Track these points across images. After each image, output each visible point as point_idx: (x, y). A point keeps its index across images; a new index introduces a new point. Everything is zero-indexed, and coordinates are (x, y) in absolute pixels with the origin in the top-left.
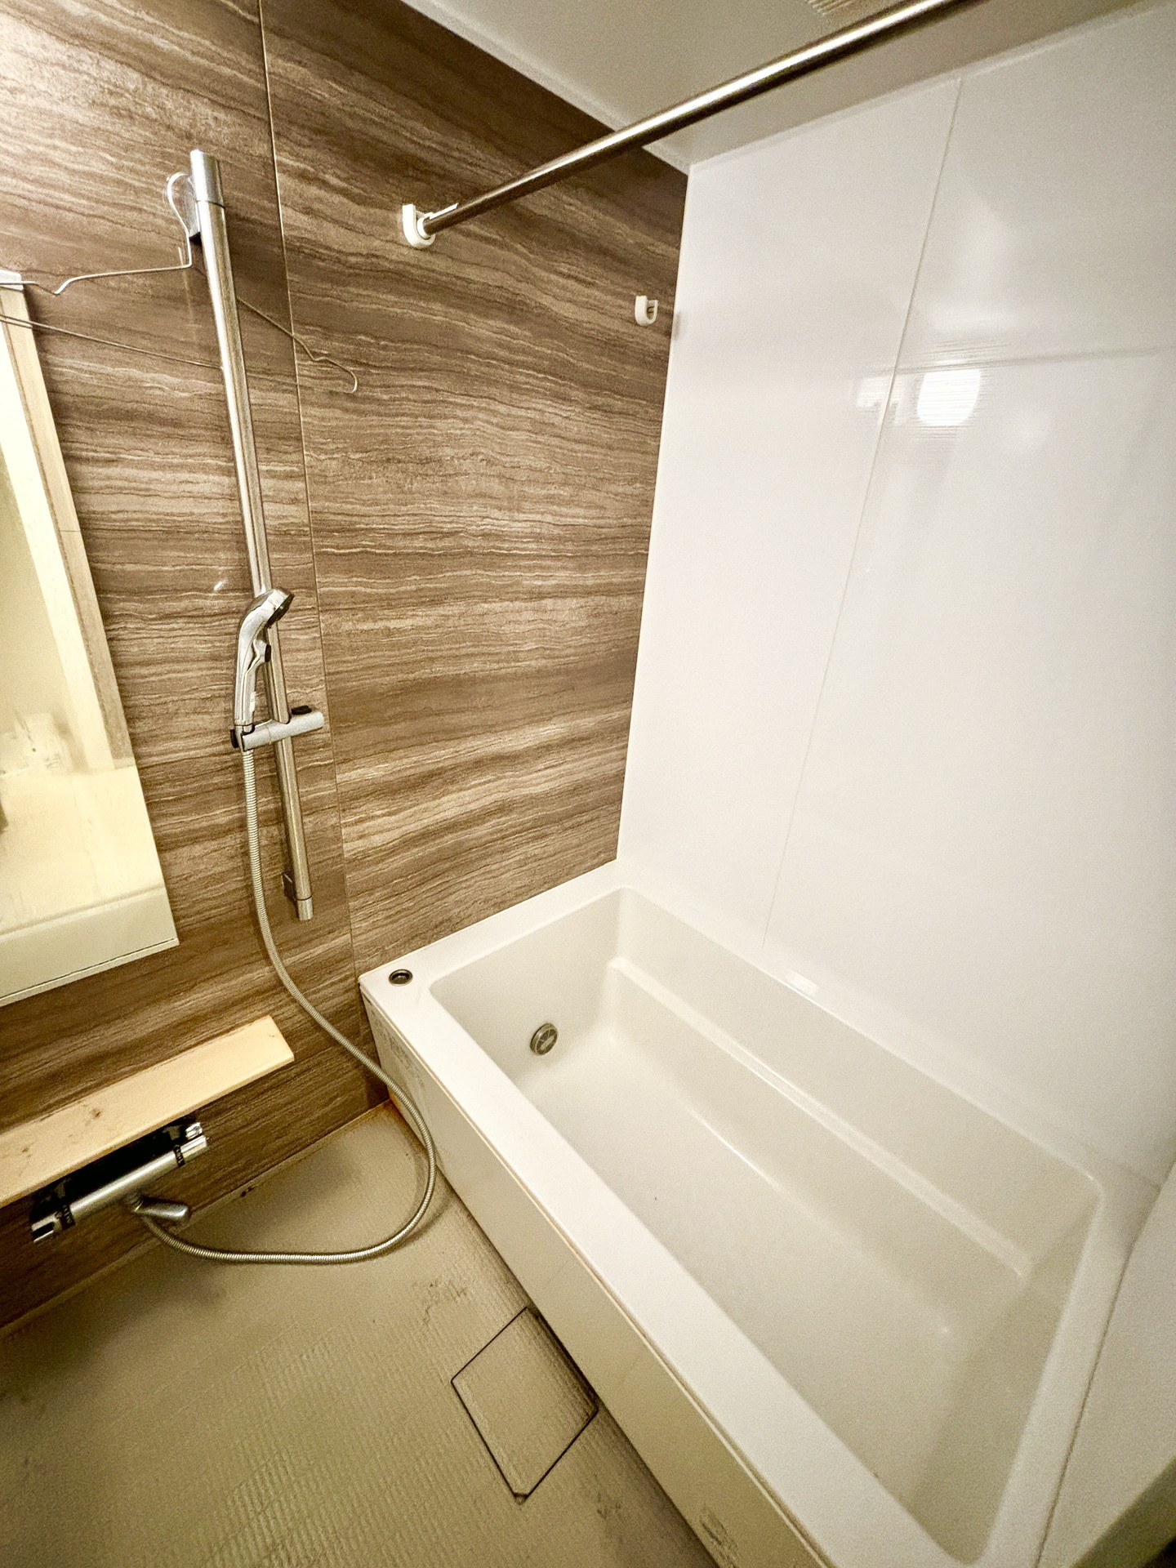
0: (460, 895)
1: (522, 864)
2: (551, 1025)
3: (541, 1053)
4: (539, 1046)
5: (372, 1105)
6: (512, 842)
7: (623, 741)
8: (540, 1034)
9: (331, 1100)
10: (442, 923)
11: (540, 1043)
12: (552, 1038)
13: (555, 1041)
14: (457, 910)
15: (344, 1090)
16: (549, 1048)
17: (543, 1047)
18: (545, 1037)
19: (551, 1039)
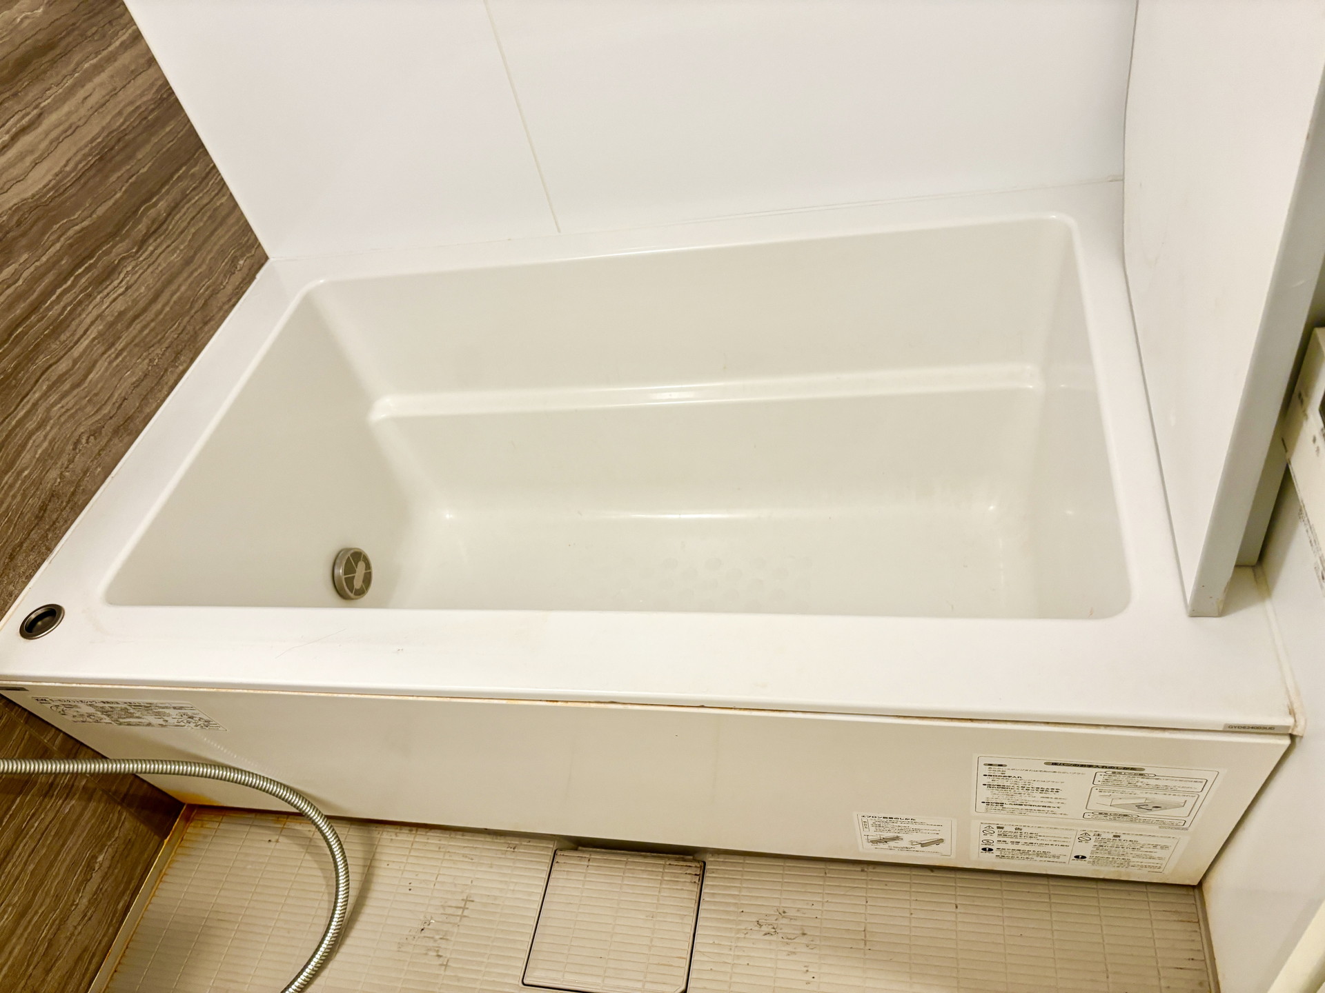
0: (39, 444)
1: (109, 337)
2: (347, 550)
3: (361, 593)
4: (351, 588)
5: (163, 831)
6: (58, 308)
7: (125, 27)
8: (340, 571)
9: (90, 867)
10: (43, 508)
11: (350, 581)
12: (361, 565)
13: (368, 566)
14: (53, 474)
15: (99, 841)
16: (367, 579)
17: (358, 583)
18: (350, 569)
19: (360, 569)
